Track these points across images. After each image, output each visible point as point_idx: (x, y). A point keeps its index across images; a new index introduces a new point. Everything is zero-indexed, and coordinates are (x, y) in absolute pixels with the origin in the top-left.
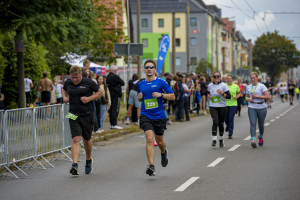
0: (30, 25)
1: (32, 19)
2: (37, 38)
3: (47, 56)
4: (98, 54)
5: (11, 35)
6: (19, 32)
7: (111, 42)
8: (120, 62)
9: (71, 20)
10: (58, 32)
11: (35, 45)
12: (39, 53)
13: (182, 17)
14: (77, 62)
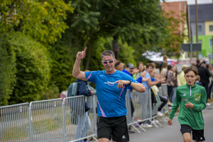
0: (124, 33)
1: (125, 28)
2: (129, 42)
3: (134, 54)
4: (169, 51)
5: (110, 40)
6: (116, 38)
7: (178, 43)
9: (152, 28)
10: (143, 36)
11: (126, 45)
12: (129, 51)
14: (156, 58)
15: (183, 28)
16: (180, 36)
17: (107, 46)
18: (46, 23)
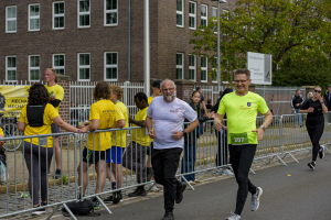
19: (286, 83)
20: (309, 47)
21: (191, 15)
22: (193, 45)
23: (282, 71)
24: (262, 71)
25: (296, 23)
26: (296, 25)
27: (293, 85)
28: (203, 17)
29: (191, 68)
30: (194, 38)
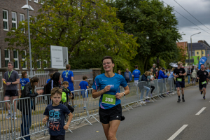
0: (161, 55)
1: (162, 53)
2: (163, 59)
3: (166, 64)
5: (155, 58)
7: (184, 59)
8: (186, 65)
9: (173, 53)
10: (169, 56)
11: (162, 61)
12: (163, 62)
13: (204, 51)
14: (175, 65)
15: (186, 53)
16: (185, 56)
17: (154, 61)
18: (129, 52)
19: (78, 67)
20: (93, 40)
21: (4, 20)
22: (8, 42)
23: (74, 59)
24: (62, 59)
25: (83, 23)
26: (83, 25)
27: (83, 68)
28: (13, 22)
29: (6, 59)
30: (8, 37)
